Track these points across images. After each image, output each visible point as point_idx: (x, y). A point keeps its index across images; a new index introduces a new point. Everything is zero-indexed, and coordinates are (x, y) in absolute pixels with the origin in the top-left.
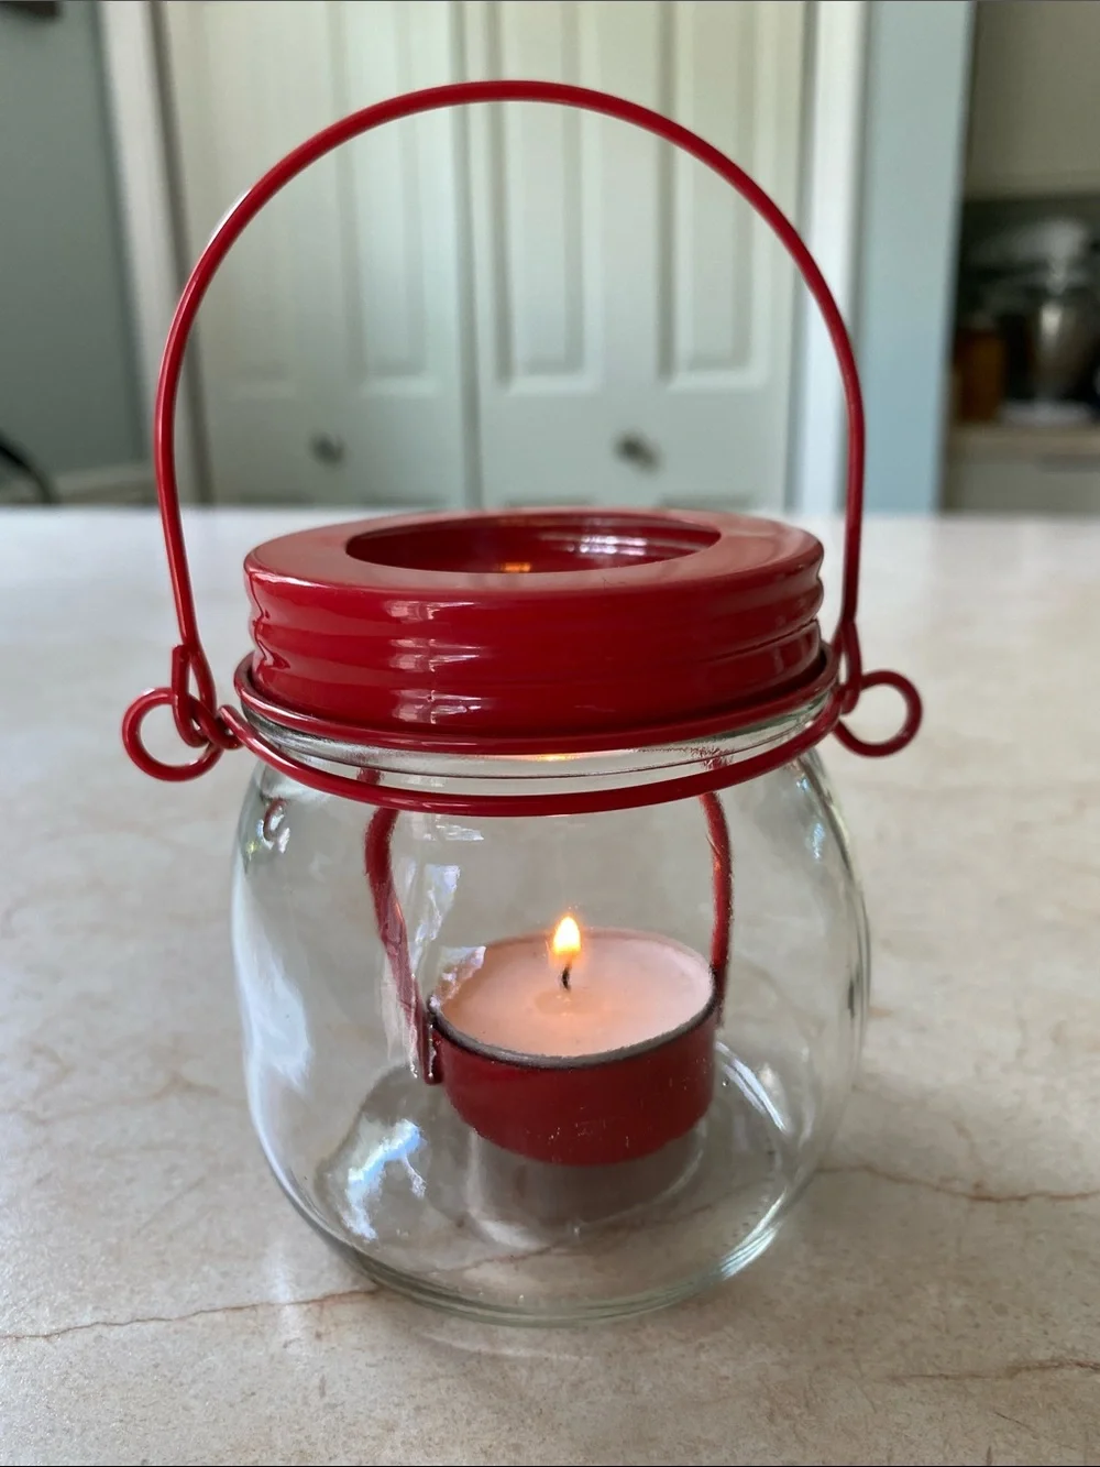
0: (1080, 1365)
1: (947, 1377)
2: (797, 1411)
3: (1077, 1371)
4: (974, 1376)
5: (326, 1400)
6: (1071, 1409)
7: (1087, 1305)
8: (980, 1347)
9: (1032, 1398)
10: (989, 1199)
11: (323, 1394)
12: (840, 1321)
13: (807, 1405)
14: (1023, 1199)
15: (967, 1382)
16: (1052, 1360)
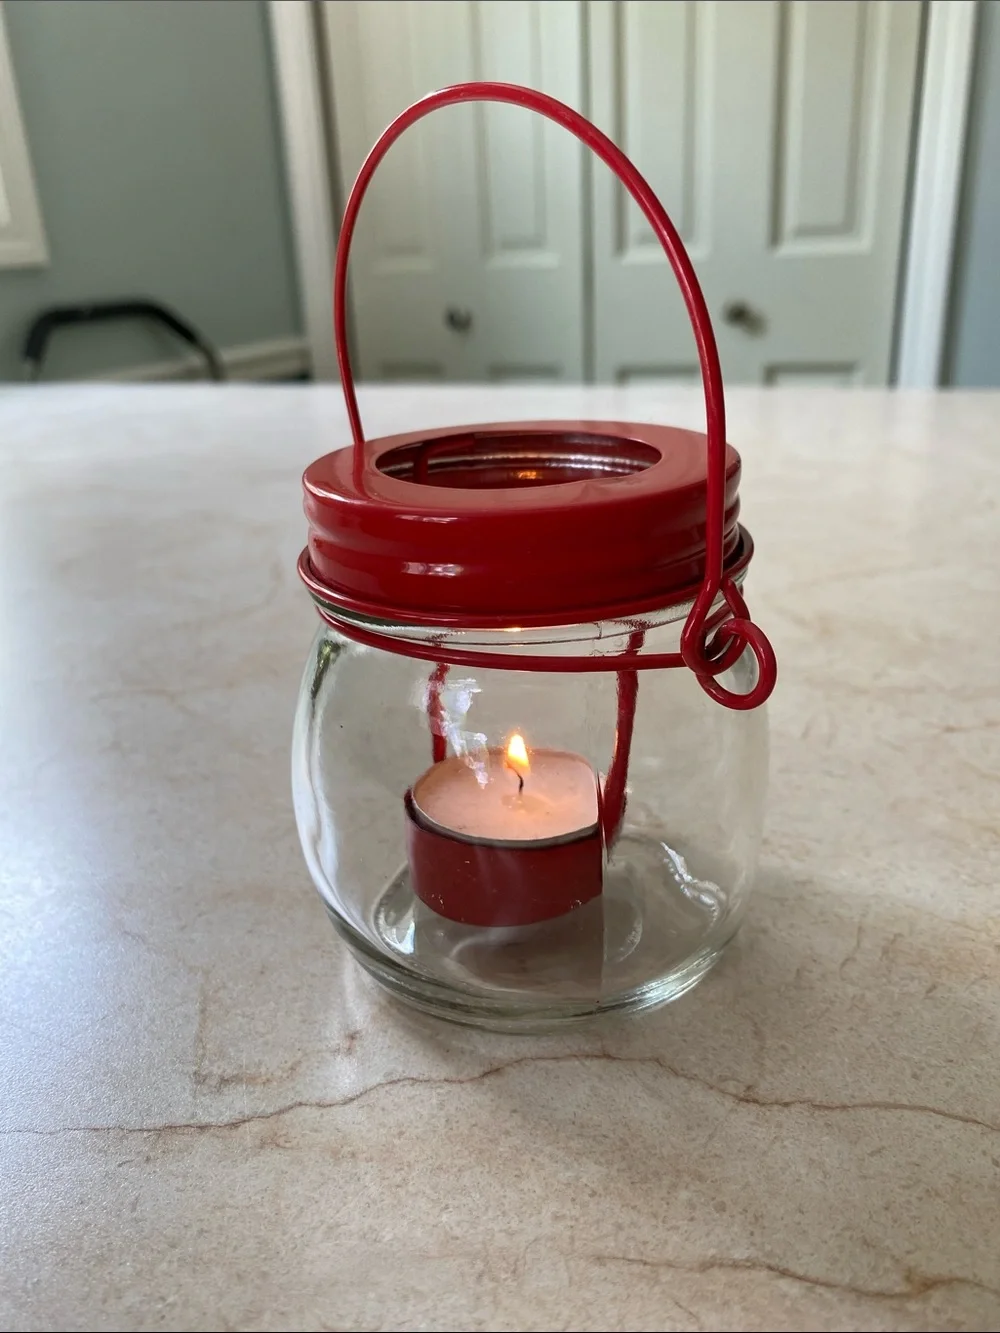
0: (770, 1268)
1: (645, 1264)
2: (503, 1276)
3: (763, 1274)
4: (670, 1265)
5: (135, 1215)
6: (745, 1309)
7: (802, 1212)
8: (687, 1240)
9: (713, 1292)
10: (756, 1101)
11: (134, 1209)
12: (573, 1200)
13: (514, 1272)
14: (786, 1105)
15: (662, 1270)
16: (747, 1260)
